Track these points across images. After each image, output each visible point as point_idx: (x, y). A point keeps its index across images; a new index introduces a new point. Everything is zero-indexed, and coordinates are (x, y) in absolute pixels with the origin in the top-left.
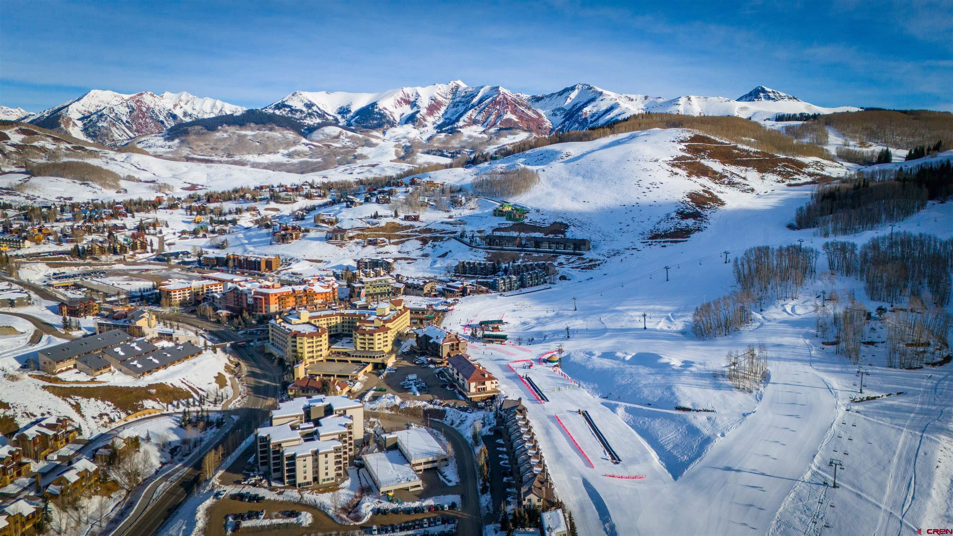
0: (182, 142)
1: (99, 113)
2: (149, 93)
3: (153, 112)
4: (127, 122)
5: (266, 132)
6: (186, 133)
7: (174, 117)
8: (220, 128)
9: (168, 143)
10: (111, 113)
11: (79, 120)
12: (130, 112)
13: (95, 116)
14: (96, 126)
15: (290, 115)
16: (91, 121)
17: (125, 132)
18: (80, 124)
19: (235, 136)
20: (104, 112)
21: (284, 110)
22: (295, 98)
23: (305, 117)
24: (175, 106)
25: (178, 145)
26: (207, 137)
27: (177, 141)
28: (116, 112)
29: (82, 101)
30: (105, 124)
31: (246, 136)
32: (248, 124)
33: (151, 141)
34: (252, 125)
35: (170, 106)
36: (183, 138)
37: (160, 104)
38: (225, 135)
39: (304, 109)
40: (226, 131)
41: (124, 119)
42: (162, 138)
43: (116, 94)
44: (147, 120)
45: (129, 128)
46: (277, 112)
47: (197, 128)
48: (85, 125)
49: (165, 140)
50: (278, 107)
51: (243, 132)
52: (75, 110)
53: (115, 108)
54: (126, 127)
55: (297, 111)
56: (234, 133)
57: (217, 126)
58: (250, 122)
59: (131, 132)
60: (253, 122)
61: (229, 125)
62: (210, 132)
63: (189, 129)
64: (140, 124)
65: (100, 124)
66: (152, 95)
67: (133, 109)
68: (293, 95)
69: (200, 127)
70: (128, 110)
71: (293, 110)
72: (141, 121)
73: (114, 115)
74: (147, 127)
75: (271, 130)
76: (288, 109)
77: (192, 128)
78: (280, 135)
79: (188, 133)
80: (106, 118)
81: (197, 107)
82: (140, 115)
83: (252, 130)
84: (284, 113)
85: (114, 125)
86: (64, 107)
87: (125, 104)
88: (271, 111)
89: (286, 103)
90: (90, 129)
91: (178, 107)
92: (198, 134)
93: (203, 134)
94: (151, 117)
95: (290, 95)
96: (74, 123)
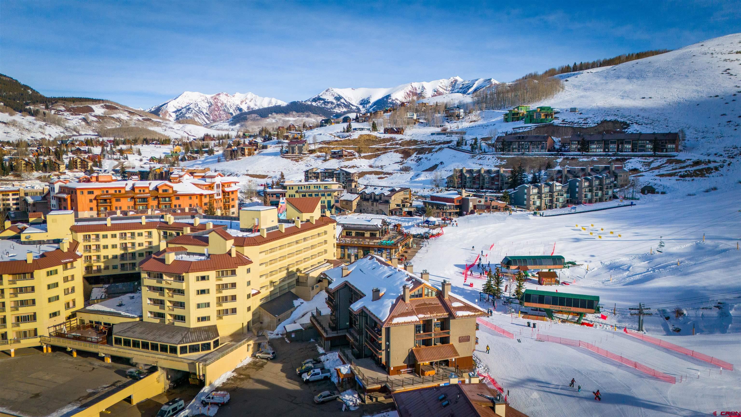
0: (242, 126)
1: (187, 108)
2: (225, 93)
3: (226, 106)
4: (207, 114)
5: (304, 118)
6: (245, 119)
7: (240, 110)
8: (270, 115)
9: (232, 127)
10: (196, 107)
11: (173, 112)
12: (209, 106)
13: (185, 109)
14: (184, 117)
15: (323, 106)
16: (181, 113)
17: (205, 121)
18: (174, 115)
19: (281, 121)
20: (191, 106)
21: (319, 102)
22: (328, 93)
23: (335, 107)
24: (242, 102)
25: (239, 128)
26: (260, 122)
27: (238, 125)
28: (199, 106)
29: (177, 100)
30: (191, 115)
31: (289, 121)
32: (291, 112)
33: (220, 126)
34: (294, 113)
35: (238, 102)
36: (243, 123)
37: (231, 101)
38: (274, 121)
39: (334, 101)
40: (274, 118)
41: (205, 111)
42: (228, 123)
43: (202, 94)
44: (221, 112)
45: (208, 118)
46: (314, 104)
47: (254, 115)
48: (177, 116)
49: (230, 125)
50: (315, 100)
51: (287, 119)
52: (172, 106)
53: (199, 103)
54: (206, 117)
55: (328, 103)
56: (280, 119)
57: (268, 114)
58: (292, 111)
59: (209, 121)
60: (295, 111)
61: (277, 113)
62: (263, 119)
63: (248, 116)
64: (216, 115)
65: (187, 115)
66: (227, 95)
67: (211, 104)
68: (327, 91)
69: (256, 115)
70: (208, 105)
71: (326, 102)
72: (216, 113)
73: (198, 108)
74: (220, 117)
75: (308, 116)
76: (322, 102)
77: (250, 116)
78: (314, 120)
79: (247, 120)
80: (192, 111)
81: (258, 104)
82: (216, 109)
83: (293, 117)
84: (319, 104)
85: (197, 116)
86: (165, 104)
87: (206, 101)
88: (309, 103)
89: (321, 97)
90: (180, 119)
91: (244, 103)
92: (254, 120)
93: (257, 120)
94: (224, 110)
95: (325, 91)
96: (169, 114)
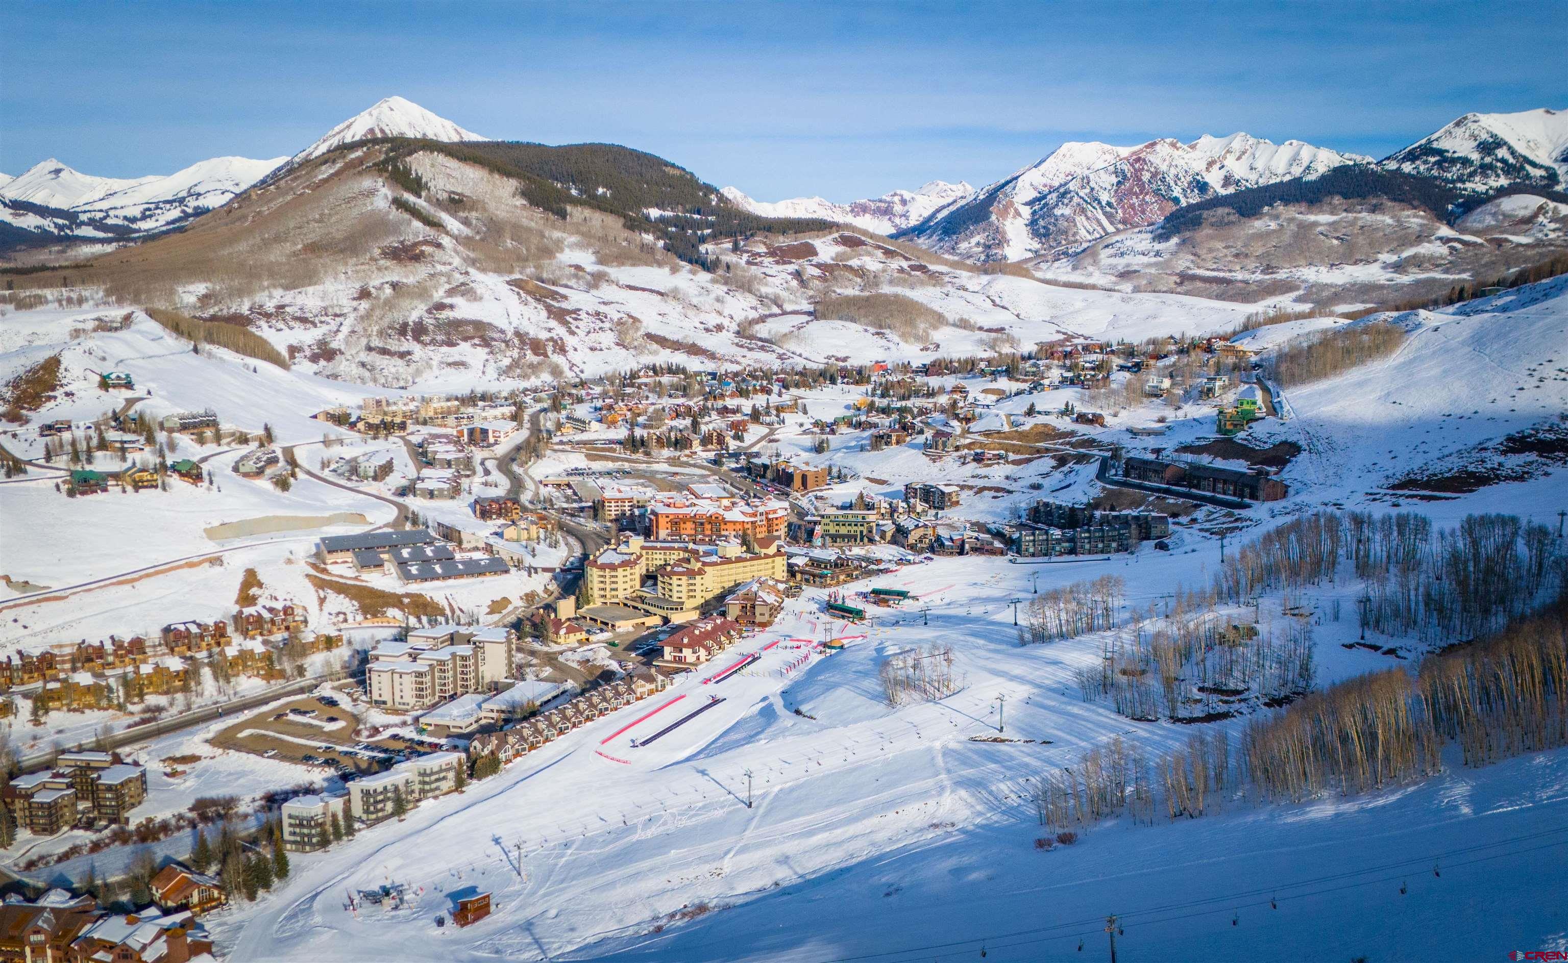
0: (1184, 242)
1: (1062, 190)
2: (1168, 140)
3: (1163, 180)
4: (1109, 204)
5: (1364, 214)
6: (1196, 223)
7: (1203, 187)
8: (1266, 209)
9: (1157, 246)
10: (1083, 187)
11: (1026, 204)
12: (1119, 183)
13: (1054, 195)
14: (1050, 214)
15: (1435, 172)
16: (1046, 204)
17: (1101, 225)
18: (1026, 212)
19: (1293, 227)
20: (1071, 186)
21: (1426, 162)
22: (1459, 131)
23: (1472, 175)
24: (1210, 164)
25: (1174, 248)
26: (1235, 231)
27: (1175, 240)
28: (1092, 184)
29: (1043, 167)
30: (1067, 211)
31: (1315, 224)
32: (1327, 199)
33: (1129, 243)
34: (1337, 200)
35: (1198, 165)
36: (1188, 234)
37: (1181, 162)
38: (1273, 225)
39: (1475, 156)
40: (1276, 217)
41: (1104, 197)
42: (1150, 236)
43: (1107, 147)
44: (1147, 198)
45: (1109, 216)
46: (1407, 167)
47: (1221, 211)
48: (1034, 213)
49: (1154, 239)
50: (1412, 157)
51: (1312, 218)
52: (1027, 185)
53: (1092, 177)
54: (1105, 213)
55: (1453, 161)
56: (1292, 220)
57: (1262, 207)
58: (1330, 193)
59: (1112, 223)
60: (1338, 193)
61: (1287, 201)
62: (1243, 220)
63: (1205, 214)
64: (1132, 206)
65: (1057, 212)
66: (1173, 145)
67: (1125, 177)
68: (1458, 124)
69: (1226, 210)
70: (1114, 180)
71: (1445, 159)
72: (1135, 200)
73: (1088, 190)
74: (1143, 212)
75: (1374, 209)
76: (1432, 159)
77: (1211, 213)
78: (1388, 220)
79: (1200, 224)
80: (1071, 199)
81: (1260, 165)
82: (1136, 189)
83: (1332, 213)
84: (1422, 168)
85: (1083, 211)
86: (1007, 183)
87: (1112, 169)
88: (1392, 166)
89: (1435, 145)
90: (1042, 223)
91: (1218, 165)
92: (1221, 224)
93: (1230, 223)
94: (1157, 192)
95: (1451, 124)
96: (1016, 210)
